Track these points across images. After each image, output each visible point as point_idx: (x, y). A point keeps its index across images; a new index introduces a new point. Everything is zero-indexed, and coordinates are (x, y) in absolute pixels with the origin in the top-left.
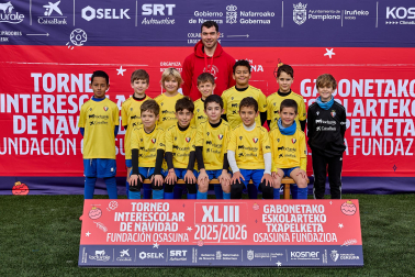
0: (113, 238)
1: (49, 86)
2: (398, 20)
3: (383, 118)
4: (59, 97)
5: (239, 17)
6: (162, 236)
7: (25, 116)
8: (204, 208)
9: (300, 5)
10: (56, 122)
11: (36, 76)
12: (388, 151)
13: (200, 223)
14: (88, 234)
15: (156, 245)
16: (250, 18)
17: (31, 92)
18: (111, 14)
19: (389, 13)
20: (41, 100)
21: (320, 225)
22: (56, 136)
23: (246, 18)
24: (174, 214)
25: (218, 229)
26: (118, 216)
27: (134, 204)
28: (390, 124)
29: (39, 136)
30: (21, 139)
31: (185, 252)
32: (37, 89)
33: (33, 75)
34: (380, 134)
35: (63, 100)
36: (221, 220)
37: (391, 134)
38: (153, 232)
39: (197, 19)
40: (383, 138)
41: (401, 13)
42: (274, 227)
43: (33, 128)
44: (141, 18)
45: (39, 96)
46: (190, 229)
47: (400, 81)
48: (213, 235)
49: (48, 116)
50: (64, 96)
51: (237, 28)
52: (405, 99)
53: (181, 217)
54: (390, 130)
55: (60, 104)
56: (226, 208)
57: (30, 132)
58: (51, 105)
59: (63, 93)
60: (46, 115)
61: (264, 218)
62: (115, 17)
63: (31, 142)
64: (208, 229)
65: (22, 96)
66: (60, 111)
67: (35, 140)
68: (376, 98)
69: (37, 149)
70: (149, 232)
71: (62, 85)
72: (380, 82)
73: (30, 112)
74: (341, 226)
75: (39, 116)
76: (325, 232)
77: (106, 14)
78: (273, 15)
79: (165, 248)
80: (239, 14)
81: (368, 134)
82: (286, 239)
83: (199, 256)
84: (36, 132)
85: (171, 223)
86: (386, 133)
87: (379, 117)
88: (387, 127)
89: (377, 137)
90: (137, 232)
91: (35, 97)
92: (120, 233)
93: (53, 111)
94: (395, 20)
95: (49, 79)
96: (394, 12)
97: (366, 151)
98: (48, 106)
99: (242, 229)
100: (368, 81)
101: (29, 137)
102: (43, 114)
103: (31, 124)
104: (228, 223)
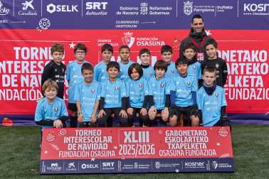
0: (63, 155)
1: (25, 55)
2: (251, 12)
3: (243, 76)
4: (32, 63)
5: (149, 11)
6: (97, 153)
7: (10, 75)
8: (125, 133)
9: (188, 2)
10: (30, 79)
11: (17, 49)
12: (246, 97)
13: (123, 143)
14: (46, 152)
15: (93, 159)
16: (156, 11)
17: (14, 59)
18: (66, 9)
19: (246, 7)
20: (20, 65)
21: (204, 144)
22: (30, 88)
23: (153, 11)
24: (105, 137)
25: (135, 147)
26: (67, 140)
27: (77, 131)
28: (247, 79)
29: (19, 88)
30: (7, 90)
31: (113, 163)
32: (17, 57)
33: (15, 48)
34: (240, 86)
35: (34, 65)
36: (137, 141)
37: (248, 86)
38: (91, 150)
39: (121, 11)
40: (243, 88)
41: (254, 7)
42: (173, 146)
43: (15, 83)
44: (85, 11)
45: (19, 62)
46: (116, 148)
47: (253, 51)
48: (132, 151)
49: (25, 75)
50: (35, 62)
51: (148, 17)
52: (257, 63)
53: (110, 139)
54: (247, 83)
55: (33, 67)
56: (140, 132)
57: (13, 85)
58: (26, 68)
59: (35, 60)
60: (23, 74)
61: (166, 140)
62: (68, 11)
63: (14, 92)
64: (128, 147)
65: (8, 62)
66: (32, 71)
67: (16, 91)
68: (237, 62)
69: (18, 97)
70: (88, 150)
71: (34, 55)
72: (240, 52)
73: (13, 73)
74: (218, 144)
75: (19, 75)
76: (208, 148)
77: (62, 8)
78: (171, 9)
79: (99, 161)
80: (148, 8)
81: (233, 86)
82: (182, 154)
83: (122, 166)
84: (17, 86)
85: (103, 144)
86: (245, 85)
87: (240, 74)
88: (245, 81)
89: (239, 88)
90: (80, 150)
91: (16, 63)
92: (68, 151)
93: (28, 72)
94: (249, 12)
95: (25, 51)
96: (249, 7)
97: (232, 97)
98: (24, 68)
99: (151, 147)
100: (232, 52)
101: (13, 88)
102: (21, 74)
103: (13, 81)
104: (142, 143)
